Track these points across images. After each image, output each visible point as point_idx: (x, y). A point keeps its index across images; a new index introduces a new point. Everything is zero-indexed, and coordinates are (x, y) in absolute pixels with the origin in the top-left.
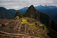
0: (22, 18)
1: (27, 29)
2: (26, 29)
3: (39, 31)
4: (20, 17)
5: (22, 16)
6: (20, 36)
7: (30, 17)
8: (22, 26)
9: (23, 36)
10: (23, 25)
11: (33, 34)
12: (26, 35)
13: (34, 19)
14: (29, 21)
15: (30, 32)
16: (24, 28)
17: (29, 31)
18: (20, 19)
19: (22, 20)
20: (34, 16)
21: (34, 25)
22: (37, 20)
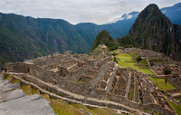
0: (117, 51)
1: (132, 86)
2: (128, 87)
4: (112, 47)
5: (116, 43)
6: (110, 106)
7: (146, 47)
8: (118, 77)
9: (120, 108)
10: (120, 72)
11: (153, 106)
12: (128, 105)
13: (159, 54)
15: (141, 99)
16: (123, 82)
17: (141, 94)
18: (112, 52)
19: (117, 57)
20: (161, 42)
21: (159, 74)
22: (169, 58)
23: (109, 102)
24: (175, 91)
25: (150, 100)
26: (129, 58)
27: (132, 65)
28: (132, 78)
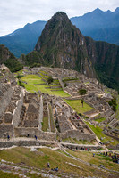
0: (22, 73)
1: (45, 114)
2: (41, 116)
3: (94, 119)
4: (15, 68)
6: (20, 143)
7: (57, 65)
8: (26, 105)
9: (34, 143)
10: (29, 99)
11: (71, 133)
12: (44, 138)
13: (73, 72)
14: (50, 81)
15: (58, 127)
16: (34, 110)
17: (57, 122)
18: (16, 74)
19: (22, 79)
20: (73, 58)
21: (74, 95)
22: (83, 76)
23: (19, 139)
24: (92, 112)
25: (67, 127)
26: (38, 80)
27: (43, 89)
28: (45, 104)
